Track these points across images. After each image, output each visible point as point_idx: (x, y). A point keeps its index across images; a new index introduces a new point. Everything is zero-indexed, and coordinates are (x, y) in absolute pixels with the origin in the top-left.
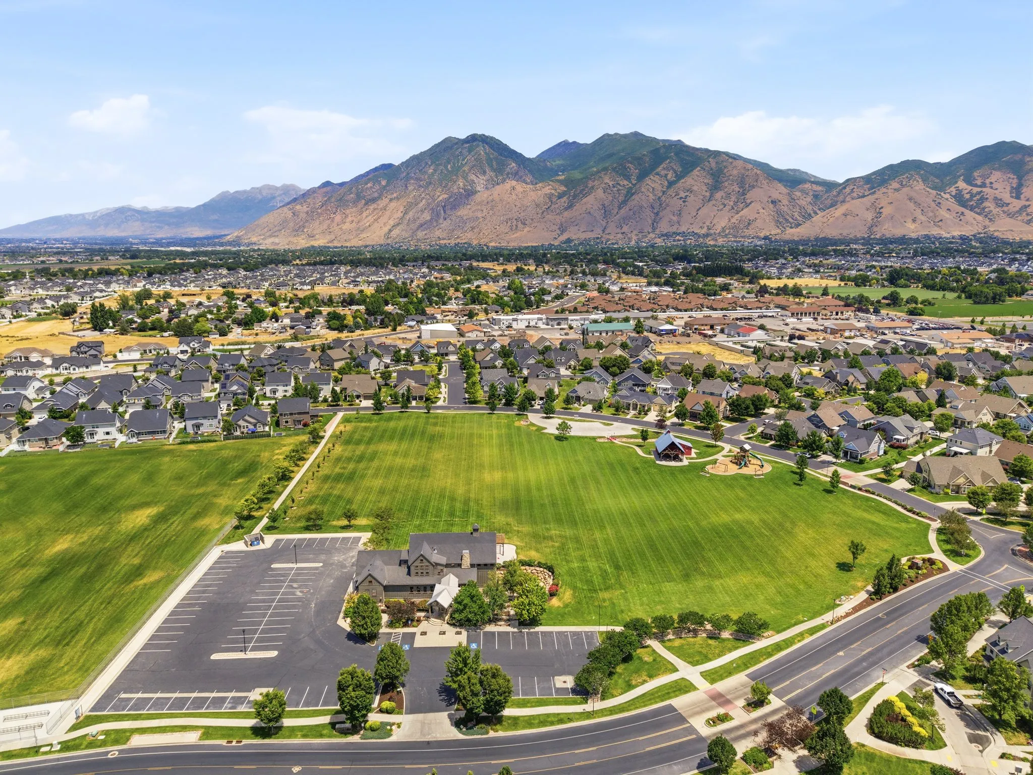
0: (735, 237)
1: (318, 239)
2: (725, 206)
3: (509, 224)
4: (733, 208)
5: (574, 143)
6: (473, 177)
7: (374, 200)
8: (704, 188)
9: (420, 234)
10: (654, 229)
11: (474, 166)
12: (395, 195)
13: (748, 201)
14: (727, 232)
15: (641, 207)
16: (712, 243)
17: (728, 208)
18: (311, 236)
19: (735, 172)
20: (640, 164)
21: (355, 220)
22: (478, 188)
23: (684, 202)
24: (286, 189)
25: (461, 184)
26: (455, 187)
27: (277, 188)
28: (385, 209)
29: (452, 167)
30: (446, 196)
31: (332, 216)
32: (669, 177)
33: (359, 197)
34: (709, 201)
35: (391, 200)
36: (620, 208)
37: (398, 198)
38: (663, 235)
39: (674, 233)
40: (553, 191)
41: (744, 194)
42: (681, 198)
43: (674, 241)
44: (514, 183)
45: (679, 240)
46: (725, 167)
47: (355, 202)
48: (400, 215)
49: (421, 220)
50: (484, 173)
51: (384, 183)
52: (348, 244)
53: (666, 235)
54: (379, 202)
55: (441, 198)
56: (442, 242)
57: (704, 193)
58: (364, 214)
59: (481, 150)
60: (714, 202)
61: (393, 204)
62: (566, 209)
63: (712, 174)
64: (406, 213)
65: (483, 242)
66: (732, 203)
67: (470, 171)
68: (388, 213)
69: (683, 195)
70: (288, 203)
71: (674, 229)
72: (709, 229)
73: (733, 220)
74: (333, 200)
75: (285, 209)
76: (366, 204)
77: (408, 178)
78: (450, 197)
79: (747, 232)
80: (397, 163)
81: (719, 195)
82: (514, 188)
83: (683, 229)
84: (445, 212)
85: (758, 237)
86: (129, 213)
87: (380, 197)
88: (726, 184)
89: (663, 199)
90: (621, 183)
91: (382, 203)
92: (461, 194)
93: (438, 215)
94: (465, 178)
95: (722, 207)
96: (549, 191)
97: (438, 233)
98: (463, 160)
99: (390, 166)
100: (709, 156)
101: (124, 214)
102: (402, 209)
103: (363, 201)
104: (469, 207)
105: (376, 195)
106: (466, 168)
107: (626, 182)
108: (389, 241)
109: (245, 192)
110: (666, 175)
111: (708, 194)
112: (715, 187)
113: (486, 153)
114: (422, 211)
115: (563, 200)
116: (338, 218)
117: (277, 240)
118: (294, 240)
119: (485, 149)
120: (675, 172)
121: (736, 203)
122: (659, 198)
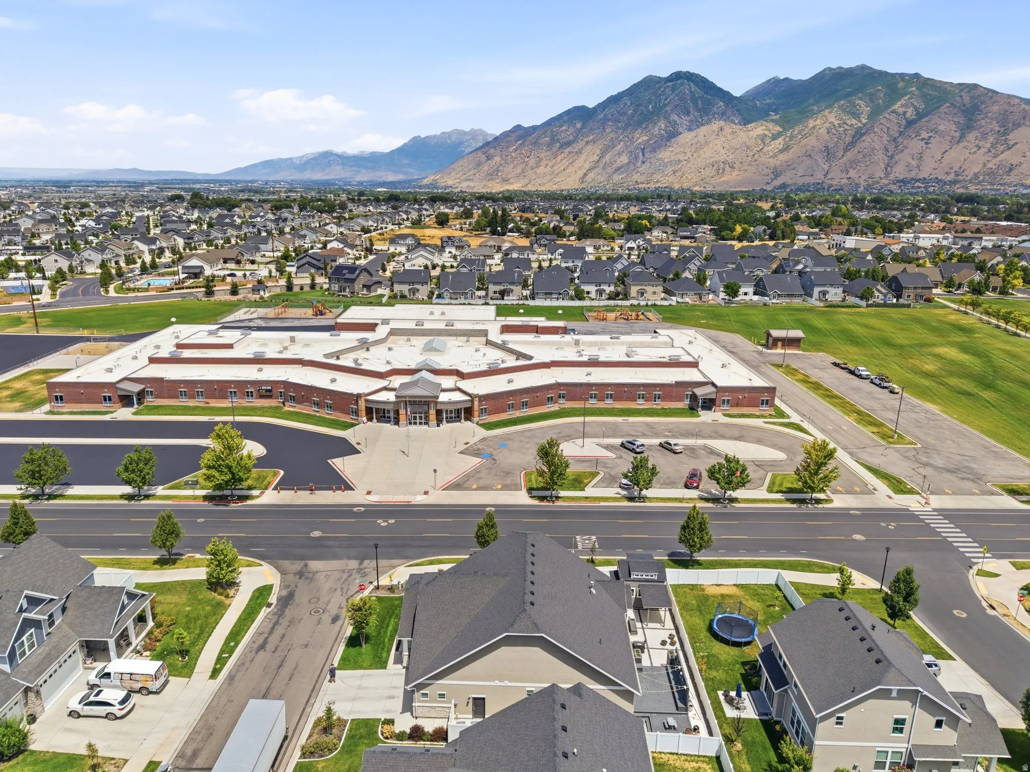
0: (992, 184)
1: (513, 183)
2: (979, 148)
3: (715, 167)
4: (989, 151)
5: (786, 79)
6: (674, 117)
7: (569, 144)
8: (954, 128)
9: (617, 178)
10: (887, 174)
11: (678, 105)
12: (591, 138)
13: (1011, 143)
14: (981, 178)
15: (873, 149)
16: (961, 191)
17: (982, 150)
18: (506, 180)
19: (996, 108)
20: (872, 101)
21: (551, 164)
22: (681, 130)
23: (926, 143)
24: (474, 134)
25: (663, 126)
26: (656, 129)
27: (465, 133)
28: (580, 152)
29: (653, 107)
30: (646, 138)
31: (526, 159)
32: (908, 115)
33: (553, 140)
34: (959, 142)
35: (587, 142)
36: (846, 150)
37: (594, 141)
38: (898, 181)
39: (912, 179)
40: (767, 132)
41: (1005, 134)
42: (923, 139)
43: (913, 188)
44: (722, 123)
45: (919, 187)
46: (982, 103)
47: (550, 145)
48: (596, 158)
49: (618, 164)
50: (688, 113)
51: (579, 126)
52: (543, 189)
53: (902, 181)
54: (575, 145)
55: (640, 140)
56: (640, 186)
57: (953, 133)
58: (559, 158)
59: (687, 88)
60: (964, 144)
61: (589, 147)
62: (781, 151)
63: (964, 111)
64: (601, 157)
65: (685, 186)
66: (988, 145)
67: (672, 110)
68: (583, 157)
69: (925, 135)
70: (481, 147)
71: (912, 175)
72: (957, 175)
73: (990, 165)
74: (527, 143)
75: (480, 154)
76: (561, 147)
77: (605, 121)
78: (650, 139)
79: (1007, 179)
80: (591, 105)
81: (971, 136)
82: (721, 129)
83: (924, 174)
84: (643, 155)
85: (1022, 185)
86: (332, 158)
87: (574, 141)
88: (983, 122)
89: (900, 140)
90: (849, 122)
91: (577, 146)
92: (663, 136)
93: (636, 158)
94: (666, 118)
95: (976, 149)
96: (762, 132)
97: (636, 177)
98: (666, 99)
99: (583, 108)
100: (961, 91)
101: (327, 158)
102: (598, 152)
103: (558, 145)
104: (671, 149)
105: (571, 138)
106: (668, 108)
107: (854, 122)
108: (584, 186)
109: (435, 136)
110: (905, 113)
111: (958, 134)
112: (966, 128)
113: (691, 92)
114: (619, 154)
115: (777, 142)
116: (532, 162)
117: (472, 184)
118: (490, 184)
119: (691, 88)
120: (916, 109)
121: (993, 145)
122: (895, 139)
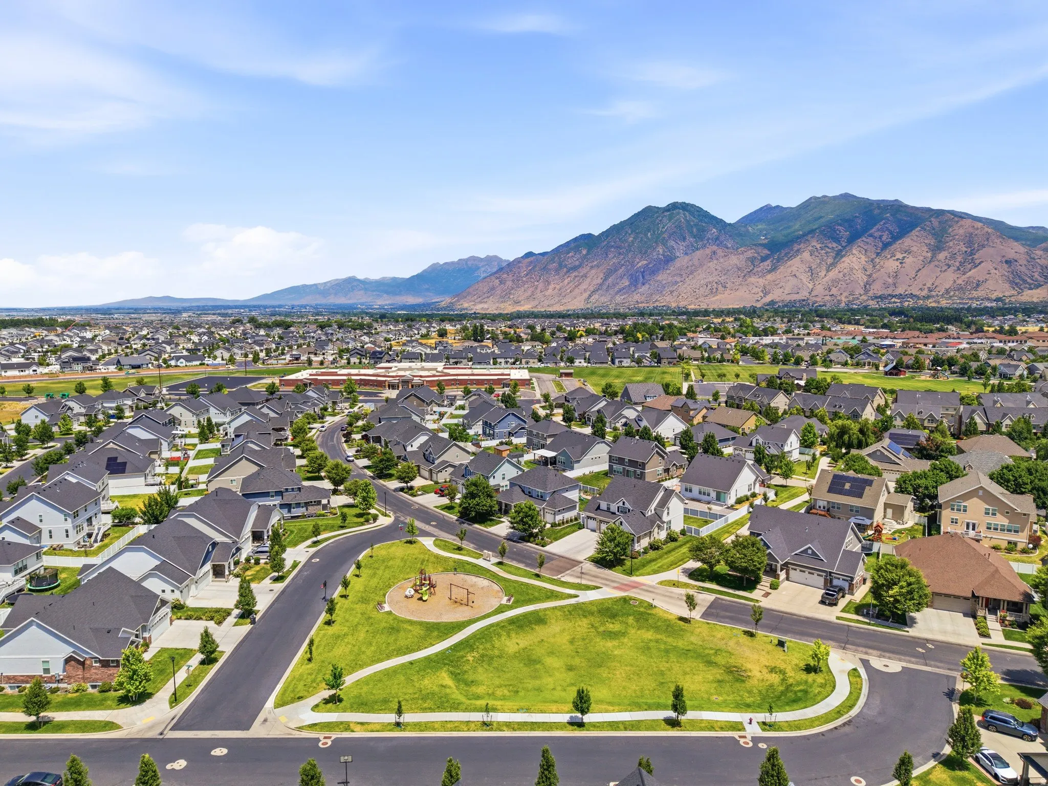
0: (960, 298)
1: (523, 305)
2: (949, 266)
3: (709, 287)
4: (959, 269)
5: (778, 207)
6: (672, 243)
7: (575, 268)
8: (925, 249)
9: (619, 299)
10: (866, 291)
11: (674, 232)
12: (595, 263)
13: (977, 262)
14: (952, 293)
15: (852, 269)
16: (933, 305)
17: (952, 268)
18: (517, 303)
19: (961, 231)
20: (851, 226)
21: (558, 287)
22: (678, 254)
23: (901, 263)
24: (490, 260)
25: (661, 251)
26: (654, 254)
27: (481, 260)
28: (585, 276)
29: (651, 235)
30: (645, 262)
31: (536, 283)
32: (884, 238)
33: (561, 266)
34: (930, 262)
35: (592, 267)
36: (828, 271)
37: (598, 266)
38: (876, 297)
39: (890, 295)
40: (756, 255)
41: (972, 254)
42: (898, 259)
43: (889, 303)
44: (715, 248)
45: (896, 303)
46: (950, 227)
47: (557, 271)
48: (599, 281)
49: (621, 286)
50: (684, 239)
51: (584, 252)
52: (551, 309)
53: (880, 297)
54: (580, 270)
55: (640, 264)
56: (640, 305)
57: (924, 254)
58: (566, 281)
59: (681, 216)
60: (936, 263)
61: (593, 271)
62: (770, 272)
63: (933, 234)
64: (605, 279)
65: (682, 304)
66: (957, 264)
67: (670, 238)
68: (589, 280)
69: (899, 256)
70: (496, 273)
71: (890, 291)
72: (930, 290)
73: (960, 282)
74: (537, 268)
75: (493, 278)
76: (568, 272)
77: (609, 247)
78: (649, 263)
79: (975, 294)
80: (596, 233)
81: (942, 256)
82: (714, 253)
83: (900, 290)
84: (643, 277)
85: (988, 299)
86: (355, 284)
87: (580, 266)
88: (951, 244)
89: (877, 260)
90: (830, 245)
91: (583, 271)
92: (661, 260)
93: (636, 280)
94: (664, 244)
95: (946, 267)
96: (751, 255)
97: (636, 297)
98: (663, 228)
99: (590, 236)
100: (931, 216)
101: (351, 284)
102: (602, 275)
103: (565, 269)
104: (668, 272)
105: (577, 263)
106: (665, 236)
107: (835, 245)
108: (589, 306)
109: (453, 263)
110: (880, 237)
111: (929, 255)
112: (937, 248)
113: (686, 220)
114: (622, 278)
115: (766, 263)
116: (541, 285)
117: (486, 306)
118: (502, 306)
119: (686, 217)
120: (891, 232)
121: (961, 264)
122: (872, 260)
